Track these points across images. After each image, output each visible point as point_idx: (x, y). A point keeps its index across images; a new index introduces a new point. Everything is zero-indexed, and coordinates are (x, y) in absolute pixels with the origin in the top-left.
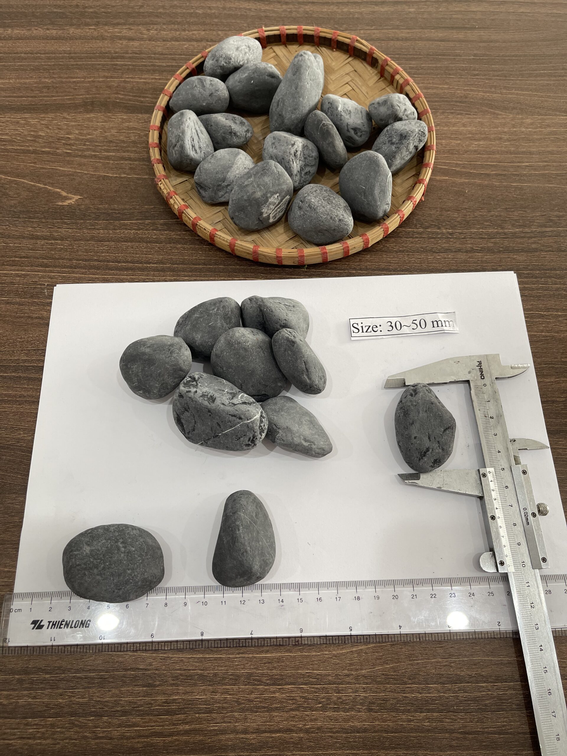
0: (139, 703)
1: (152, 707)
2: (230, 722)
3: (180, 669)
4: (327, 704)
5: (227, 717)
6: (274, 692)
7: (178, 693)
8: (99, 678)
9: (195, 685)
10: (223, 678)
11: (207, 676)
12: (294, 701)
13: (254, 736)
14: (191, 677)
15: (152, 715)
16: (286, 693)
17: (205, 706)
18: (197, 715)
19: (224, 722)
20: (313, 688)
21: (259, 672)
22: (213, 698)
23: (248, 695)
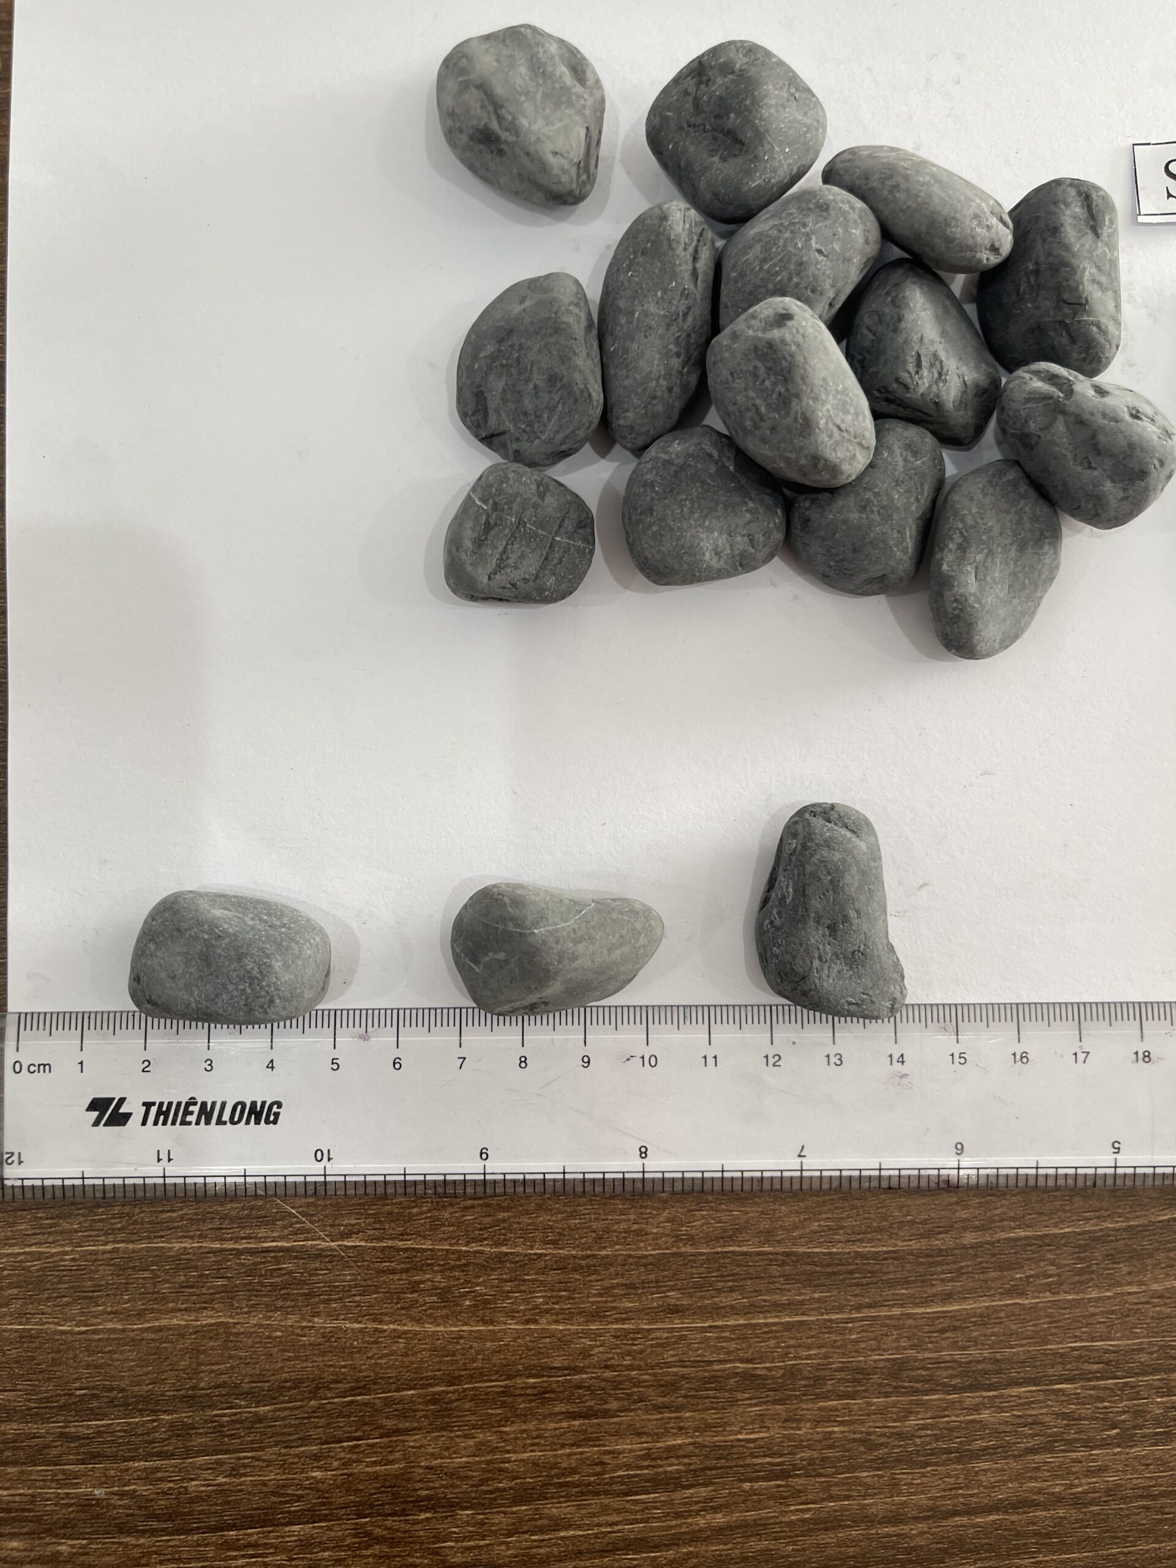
0: (564, 1465)
1: (604, 1472)
2: (847, 1498)
3: (681, 1363)
4: (1135, 1427)
5: (837, 1484)
6: (976, 1409)
7: (681, 1428)
8: (428, 1402)
9: (733, 1402)
10: (817, 1379)
11: (765, 1378)
12: (1037, 1428)
13: (922, 1526)
14: (717, 1381)
15: (606, 1493)
16: (1011, 1408)
17: (768, 1460)
18: (747, 1486)
19: (831, 1498)
20: (1093, 1388)
21: (927, 1355)
22: (789, 1438)
23: (895, 1421)
